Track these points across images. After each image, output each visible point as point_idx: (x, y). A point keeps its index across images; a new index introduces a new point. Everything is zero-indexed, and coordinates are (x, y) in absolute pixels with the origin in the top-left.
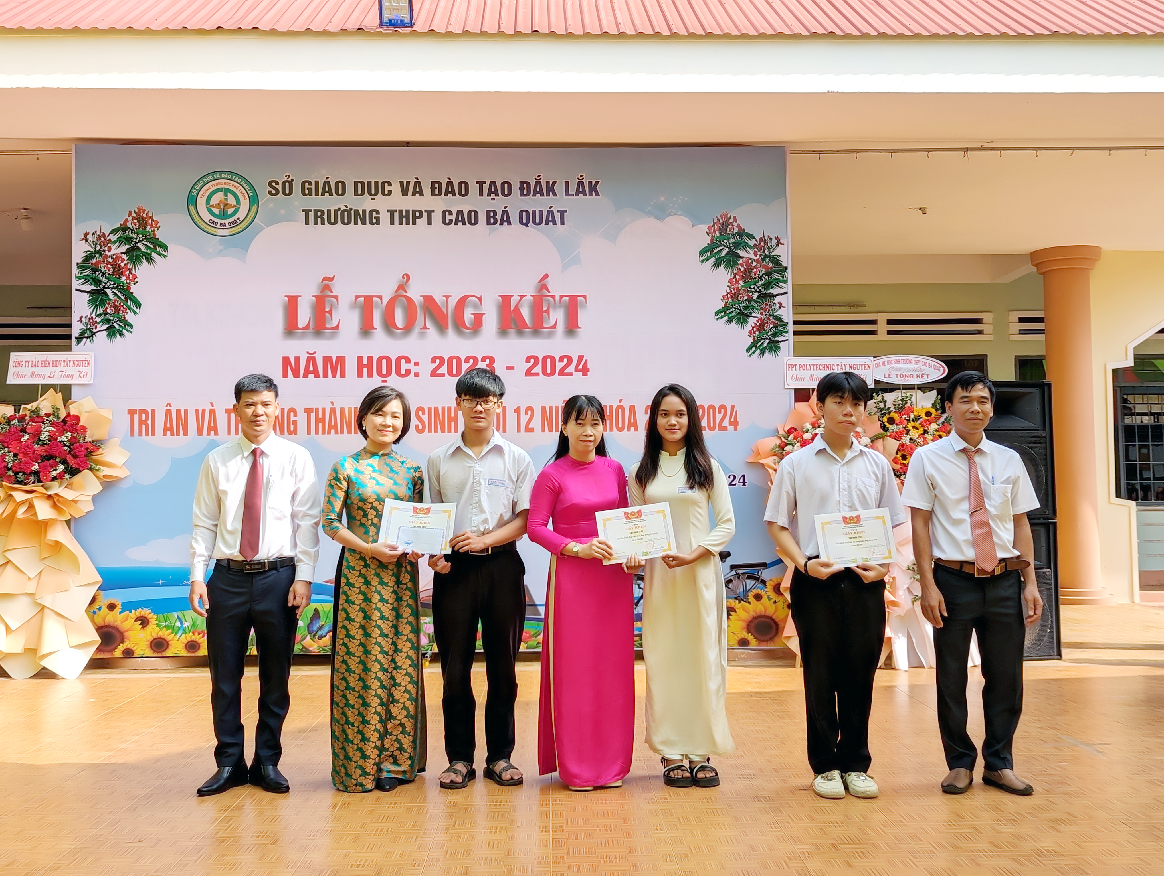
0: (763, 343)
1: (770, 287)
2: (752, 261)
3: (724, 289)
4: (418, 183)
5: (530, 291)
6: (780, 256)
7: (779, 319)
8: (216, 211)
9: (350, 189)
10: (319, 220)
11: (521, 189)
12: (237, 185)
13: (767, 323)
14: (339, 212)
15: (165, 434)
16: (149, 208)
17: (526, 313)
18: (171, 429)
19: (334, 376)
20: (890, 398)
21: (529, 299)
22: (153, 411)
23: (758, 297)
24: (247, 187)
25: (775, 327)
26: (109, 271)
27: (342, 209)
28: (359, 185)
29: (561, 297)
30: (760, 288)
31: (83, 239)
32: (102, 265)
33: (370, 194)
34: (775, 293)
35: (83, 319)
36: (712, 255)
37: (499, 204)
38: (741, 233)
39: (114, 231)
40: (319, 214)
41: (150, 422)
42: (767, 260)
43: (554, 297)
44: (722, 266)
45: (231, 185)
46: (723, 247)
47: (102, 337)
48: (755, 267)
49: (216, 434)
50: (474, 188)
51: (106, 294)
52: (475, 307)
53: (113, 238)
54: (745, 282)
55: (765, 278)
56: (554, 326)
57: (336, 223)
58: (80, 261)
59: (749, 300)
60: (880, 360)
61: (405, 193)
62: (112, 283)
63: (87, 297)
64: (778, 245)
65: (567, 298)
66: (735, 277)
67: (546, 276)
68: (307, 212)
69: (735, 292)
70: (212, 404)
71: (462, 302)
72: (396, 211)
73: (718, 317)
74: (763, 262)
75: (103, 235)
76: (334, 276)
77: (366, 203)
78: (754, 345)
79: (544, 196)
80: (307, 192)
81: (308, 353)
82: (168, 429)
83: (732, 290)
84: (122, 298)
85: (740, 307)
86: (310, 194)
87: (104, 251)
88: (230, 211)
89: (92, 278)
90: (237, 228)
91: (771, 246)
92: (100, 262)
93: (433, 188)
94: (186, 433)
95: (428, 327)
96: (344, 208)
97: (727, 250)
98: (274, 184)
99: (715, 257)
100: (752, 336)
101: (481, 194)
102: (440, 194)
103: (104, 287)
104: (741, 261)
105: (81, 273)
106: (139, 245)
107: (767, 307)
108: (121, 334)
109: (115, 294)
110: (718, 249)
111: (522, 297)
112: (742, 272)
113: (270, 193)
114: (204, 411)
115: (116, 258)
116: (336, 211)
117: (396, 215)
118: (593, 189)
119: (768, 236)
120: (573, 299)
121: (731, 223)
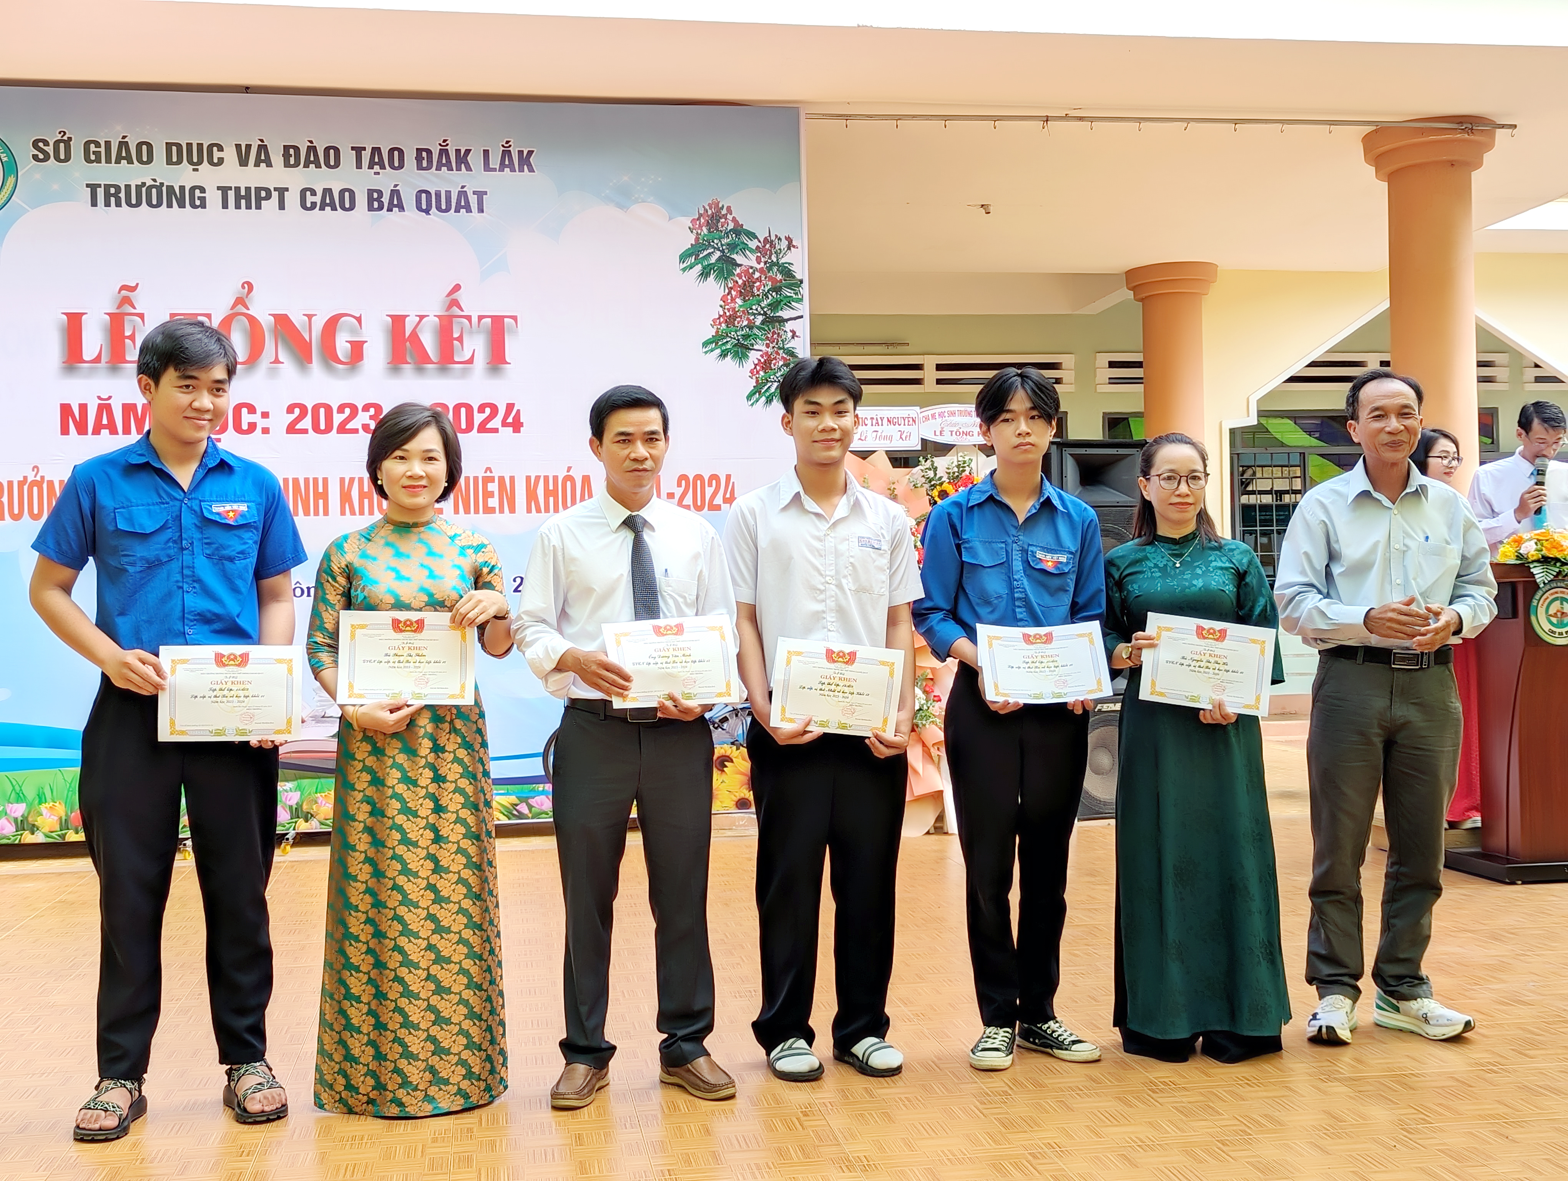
0: (769, 388)
1: (780, 308)
2: (754, 271)
3: (716, 311)
4: (262, 148)
5: (434, 308)
6: (792, 264)
7: (792, 353)
9: (160, 153)
10: (113, 199)
11: (419, 159)
13: (775, 359)
14: (144, 189)
17: (429, 341)
20: (943, 464)
21: (432, 321)
23: (763, 323)
27: (147, 185)
28: (174, 148)
29: (481, 318)
30: (765, 310)
33: (190, 162)
34: (785, 317)
36: (697, 261)
37: (385, 181)
38: (738, 230)
40: (112, 190)
42: (775, 269)
43: (469, 318)
44: (712, 276)
46: (712, 250)
48: (757, 279)
50: (348, 157)
52: (353, 331)
54: (744, 300)
55: (771, 295)
56: (470, 361)
57: (138, 204)
59: (750, 327)
60: (929, 411)
61: (243, 162)
64: (789, 248)
65: (490, 320)
66: (729, 293)
67: (457, 288)
68: (93, 188)
69: (730, 315)
71: (332, 324)
72: (230, 188)
73: (707, 349)
74: (769, 272)
76: (137, 284)
77: (184, 176)
78: (757, 390)
79: (453, 170)
80: (93, 157)
81: (99, 398)
83: (726, 311)
85: (738, 336)
86: (98, 160)
91: (780, 249)
93: (286, 156)
95: (281, 359)
96: (149, 183)
97: (718, 254)
98: (41, 144)
99: (702, 265)
100: (754, 377)
101: (359, 166)
102: (297, 164)
104: (738, 270)
107: (775, 336)
110: (706, 253)
111: (422, 317)
113: (35, 157)
116: (139, 188)
117: (231, 194)
118: (525, 160)
119: (776, 236)
120: (498, 322)
121: (723, 215)
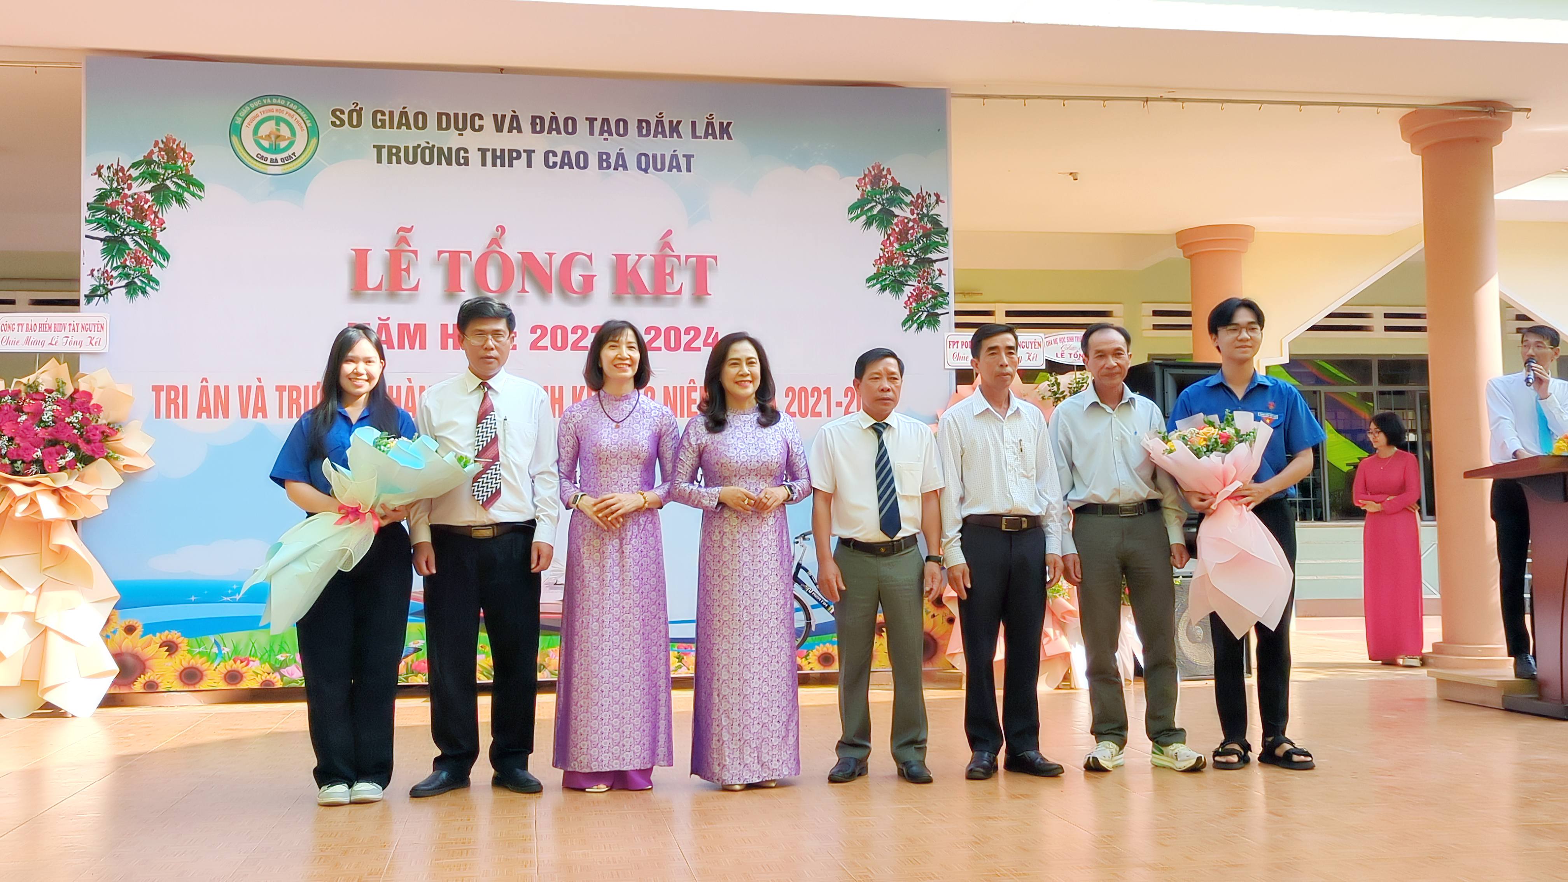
0: (920, 316)
1: (929, 251)
2: (909, 221)
3: (877, 253)
4: (515, 118)
5: (650, 248)
6: (940, 216)
7: (938, 288)
8: (266, 144)
9: (432, 121)
10: (394, 158)
11: (640, 128)
12: (292, 113)
13: (925, 292)
14: (419, 150)
15: (199, 416)
16: (181, 138)
17: (645, 275)
18: (207, 410)
19: (412, 347)
20: (1064, 380)
21: (648, 259)
22: (185, 388)
23: (915, 263)
24: (305, 115)
25: (934, 297)
26: (129, 213)
27: (422, 146)
28: (444, 117)
29: (687, 257)
30: (918, 252)
31: (95, 174)
32: (121, 206)
33: (457, 128)
34: (934, 258)
35: (95, 273)
36: (862, 213)
37: (613, 145)
38: (896, 187)
39: (135, 165)
40: (394, 151)
41: (180, 401)
42: (926, 219)
43: (678, 257)
44: (875, 225)
45: (285, 113)
46: (875, 204)
47: (119, 295)
48: (911, 227)
49: (265, 416)
50: (583, 126)
51: (125, 242)
52: (585, 267)
53: (135, 173)
54: (900, 245)
55: (922, 240)
56: (679, 292)
57: (414, 162)
58: (92, 200)
59: (905, 265)
60: (1052, 337)
61: (499, 129)
62: (133, 229)
63: (100, 245)
64: (937, 203)
65: (694, 259)
66: (889, 238)
67: (669, 232)
68: (379, 148)
69: (889, 257)
70: (259, 380)
71: (569, 261)
72: (488, 150)
73: (869, 284)
74: (921, 222)
75: (122, 169)
76: (412, 226)
77: (451, 140)
78: (910, 318)
79: (667, 137)
80: (379, 124)
81: (379, 318)
82: (203, 410)
83: (886, 253)
84: (146, 247)
85: (895, 274)
86: (383, 126)
87: (123, 189)
88: (283, 144)
89: (106, 222)
90: (291, 165)
91: (930, 203)
92: (117, 202)
93: (533, 124)
94: (226, 415)
95: (527, 289)
96: (424, 145)
97: (879, 207)
98: (338, 113)
99: (866, 215)
100: (908, 307)
101: (592, 133)
102: (542, 131)
103: (122, 234)
104: (896, 220)
105: (93, 216)
106: (168, 183)
107: (925, 274)
108: (144, 292)
109: (137, 242)
110: (870, 206)
111: (640, 256)
112: (896, 233)
113: (333, 123)
114: (249, 388)
115: (137, 198)
116: (415, 149)
117: (489, 155)
118: (725, 130)
120: (701, 261)
121: (884, 175)
